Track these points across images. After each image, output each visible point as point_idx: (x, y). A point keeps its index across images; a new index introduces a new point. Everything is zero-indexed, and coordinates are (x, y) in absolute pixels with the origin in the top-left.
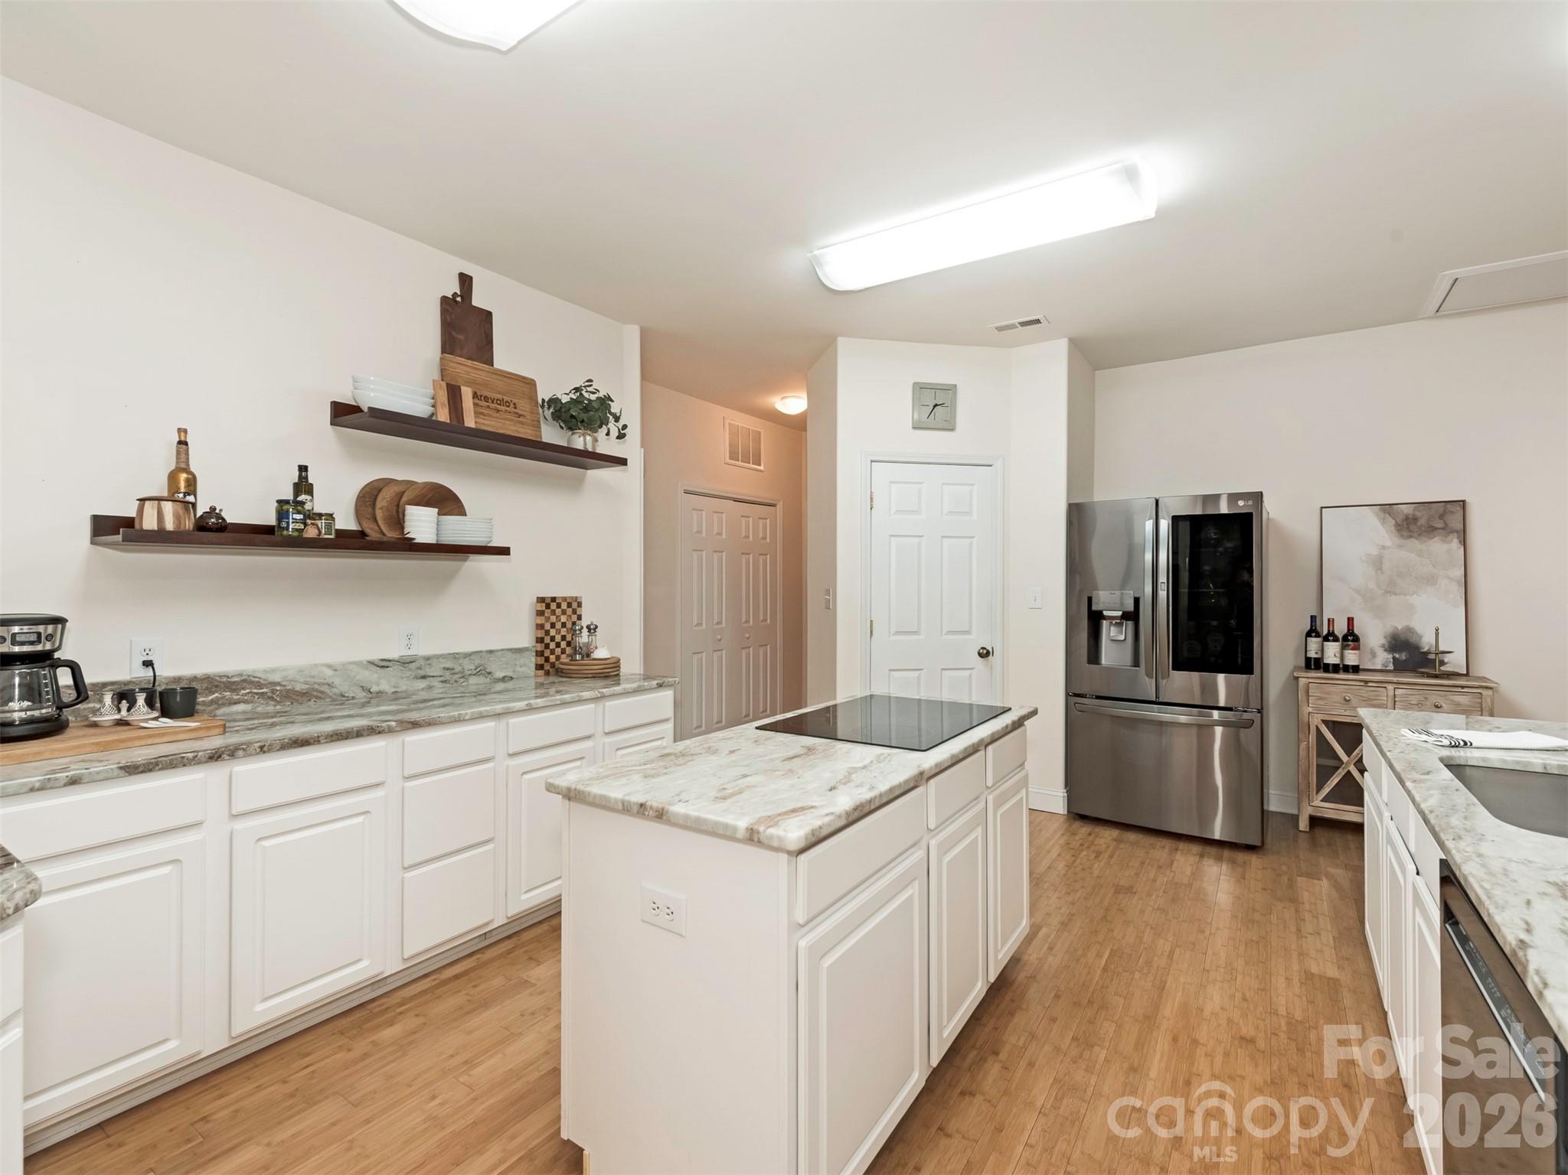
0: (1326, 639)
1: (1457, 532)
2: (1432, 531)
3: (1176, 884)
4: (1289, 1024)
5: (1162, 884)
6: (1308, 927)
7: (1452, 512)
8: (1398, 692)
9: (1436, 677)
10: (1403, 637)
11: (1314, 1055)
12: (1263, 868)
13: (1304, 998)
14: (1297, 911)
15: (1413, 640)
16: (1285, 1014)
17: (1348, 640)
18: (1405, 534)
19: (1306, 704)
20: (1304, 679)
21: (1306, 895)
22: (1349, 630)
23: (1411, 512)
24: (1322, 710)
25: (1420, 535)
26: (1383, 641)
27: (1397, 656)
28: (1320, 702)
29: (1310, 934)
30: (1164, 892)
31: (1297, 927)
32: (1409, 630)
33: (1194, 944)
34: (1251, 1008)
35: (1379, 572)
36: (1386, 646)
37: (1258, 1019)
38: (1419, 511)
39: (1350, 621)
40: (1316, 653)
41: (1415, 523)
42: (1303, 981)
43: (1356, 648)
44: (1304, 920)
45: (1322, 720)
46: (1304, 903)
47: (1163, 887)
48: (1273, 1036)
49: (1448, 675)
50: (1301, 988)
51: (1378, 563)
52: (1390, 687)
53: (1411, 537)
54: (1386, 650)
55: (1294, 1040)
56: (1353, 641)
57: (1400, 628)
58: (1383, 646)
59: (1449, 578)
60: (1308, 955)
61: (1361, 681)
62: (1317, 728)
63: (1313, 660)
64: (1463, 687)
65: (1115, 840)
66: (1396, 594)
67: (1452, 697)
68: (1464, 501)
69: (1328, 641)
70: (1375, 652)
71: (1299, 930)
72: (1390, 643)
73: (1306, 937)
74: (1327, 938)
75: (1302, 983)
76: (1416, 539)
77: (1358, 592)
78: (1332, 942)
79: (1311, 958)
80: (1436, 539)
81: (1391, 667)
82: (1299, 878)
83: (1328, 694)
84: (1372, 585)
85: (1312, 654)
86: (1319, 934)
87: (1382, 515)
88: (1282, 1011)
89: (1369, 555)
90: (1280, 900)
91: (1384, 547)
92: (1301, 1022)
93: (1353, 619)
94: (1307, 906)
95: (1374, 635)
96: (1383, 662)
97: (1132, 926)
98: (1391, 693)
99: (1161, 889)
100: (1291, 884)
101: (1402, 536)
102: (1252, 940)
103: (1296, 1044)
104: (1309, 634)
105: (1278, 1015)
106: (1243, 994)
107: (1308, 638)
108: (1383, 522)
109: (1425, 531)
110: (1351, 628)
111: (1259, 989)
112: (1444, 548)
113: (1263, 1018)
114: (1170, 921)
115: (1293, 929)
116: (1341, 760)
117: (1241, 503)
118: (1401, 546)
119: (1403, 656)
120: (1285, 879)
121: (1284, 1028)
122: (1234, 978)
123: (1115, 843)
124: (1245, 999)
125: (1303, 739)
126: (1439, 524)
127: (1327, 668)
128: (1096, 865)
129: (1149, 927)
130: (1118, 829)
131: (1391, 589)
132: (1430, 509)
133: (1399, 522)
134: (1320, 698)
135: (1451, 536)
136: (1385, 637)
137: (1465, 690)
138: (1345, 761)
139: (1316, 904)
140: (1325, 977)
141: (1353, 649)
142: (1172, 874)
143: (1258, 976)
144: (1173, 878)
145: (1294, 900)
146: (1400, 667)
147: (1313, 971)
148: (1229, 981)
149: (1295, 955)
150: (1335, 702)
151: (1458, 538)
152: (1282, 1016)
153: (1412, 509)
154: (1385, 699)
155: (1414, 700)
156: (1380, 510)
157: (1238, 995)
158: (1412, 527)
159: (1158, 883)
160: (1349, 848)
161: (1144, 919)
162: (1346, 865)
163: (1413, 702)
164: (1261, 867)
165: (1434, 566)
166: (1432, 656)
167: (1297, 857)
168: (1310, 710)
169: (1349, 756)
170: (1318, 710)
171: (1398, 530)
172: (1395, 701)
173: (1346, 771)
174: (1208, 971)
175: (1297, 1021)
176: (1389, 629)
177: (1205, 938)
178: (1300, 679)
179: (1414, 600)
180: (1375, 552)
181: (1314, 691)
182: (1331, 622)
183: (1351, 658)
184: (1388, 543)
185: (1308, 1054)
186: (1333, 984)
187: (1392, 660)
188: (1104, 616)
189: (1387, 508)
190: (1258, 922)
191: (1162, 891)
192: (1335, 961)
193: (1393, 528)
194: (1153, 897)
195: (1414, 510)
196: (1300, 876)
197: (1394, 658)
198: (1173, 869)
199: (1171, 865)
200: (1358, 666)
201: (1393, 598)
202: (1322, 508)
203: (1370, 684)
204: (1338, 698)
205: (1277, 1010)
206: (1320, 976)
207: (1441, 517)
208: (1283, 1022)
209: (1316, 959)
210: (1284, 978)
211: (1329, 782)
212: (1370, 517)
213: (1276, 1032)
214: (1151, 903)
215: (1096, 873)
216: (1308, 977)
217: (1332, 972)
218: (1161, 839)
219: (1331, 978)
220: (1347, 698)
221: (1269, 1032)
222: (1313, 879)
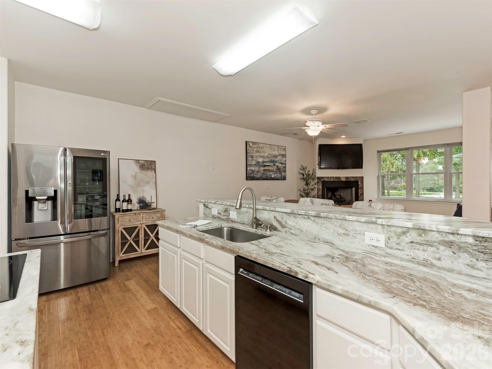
0: (123, 201)
1: (154, 169)
2: (148, 169)
3: (86, 306)
4: (154, 330)
5: (81, 309)
6: (139, 297)
7: (153, 164)
8: (144, 215)
9: (151, 210)
10: (142, 199)
11: (166, 334)
12: (113, 284)
13: (152, 319)
14: (132, 293)
15: (144, 200)
16: (151, 328)
17: (129, 201)
18: (142, 169)
19: (118, 224)
20: (117, 216)
21: (131, 286)
22: (129, 198)
23: (143, 163)
24: (122, 225)
25: (145, 170)
26: (137, 201)
27: (140, 205)
28: (122, 222)
29: (140, 298)
30: (84, 311)
31: (136, 298)
32: (143, 197)
33: (109, 324)
34: (142, 333)
35: (136, 180)
36: (138, 202)
37: (146, 335)
38: (145, 163)
39: (129, 195)
40: (119, 206)
41: (144, 166)
42: (148, 314)
43: (131, 204)
44: (136, 295)
45: (123, 228)
46: (132, 290)
47: (82, 310)
48: (153, 337)
49: (154, 209)
50: (149, 316)
51: (135, 177)
52: (142, 214)
53: (143, 170)
54: (138, 203)
55: (159, 334)
56: (130, 201)
57: (141, 197)
58: (137, 202)
59: (152, 182)
60: (144, 305)
61: (134, 214)
62: (121, 231)
63: (118, 209)
64: (158, 212)
65: (46, 301)
66: (140, 187)
67: (156, 215)
68: (155, 161)
69: (124, 202)
70: (135, 205)
71: (137, 299)
72: (139, 201)
73: (140, 300)
74: (145, 297)
75: (149, 315)
76: (145, 171)
77: (130, 186)
78: (147, 297)
79: (146, 305)
80: (149, 171)
81: (139, 208)
82: (125, 282)
83: (125, 219)
84: (134, 184)
85: (118, 207)
86: (142, 297)
87: (136, 163)
88: (150, 328)
89: (133, 175)
90: (125, 292)
91: (137, 173)
92: (156, 327)
93: (130, 194)
94: (134, 290)
95: (135, 200)
96: (137, 207)
97: (80, 333)
98: (142, 216)
99: (81, 311)
100: (125, 285)
101: (141, 170)
102: (126, 311)
103: (160, 335)
104: (116, 200)
105: (149, 330)
106: (136, 330)
107: (116, 202)
108: (136, 165)
109: (147, 169)
110: (129, 197)
111: (139, 325)
112: (150, 173)
113: (147, 334)
114: (94, 321)
115: (135, 299)
116: (128, 239)
117: (102, 154)
118: (141, 173)
119: (142, 205)
120: (122, 284)
121: (154, 333)
122: (130, 327)
123: (47, 303)
124: (138, 332)
125: (117, 236)
126: (150, 167)
127: (123, 211)
128: (44, 317)
129: (87, 329)
130: (45, 296)
131: (139, 185)
132: (148, 162)
133: (141, 166)
134: (122, 221)
135: (152, 171)
136: (137, 200)
137: (159, 212)
138: (129, 240)
139: (136, 288)
140: (152, 309)
141: (130, 204)
142: (82, 303)
143: (136, 322)
144: (84, 304)
145: (129, 290)
146: (142, 208)
147: (149, 309)
148: (129, 329)
149: (141, 307)
150: (127, 222)
151: (154, 171)
152: (151, 329)
153: (143, 162)
154: (140, 218)
155: (147, 217)
156: (136, 161)
157: (135, 332)
158: (144, 167)
159: (79, 309)
160: (132, 266)
161: (83, 327)
162: (135, 272)
163: (147, 218)
164: (112, 284)
165: (149, 179)
166: (149, 204)
167: (120, 275)
168: (119, 225)
169: (130, 238)
170: (121, 225)
171: (140, 168)
172: (143, 218)
173: (130, 243)
174: (120, 331)
175: (155, 327)
176: (138, 197)
177: (111, 320)
178: (116, 216)
179: (144, 188)
180: (134, 174)
181: (121, 219)
182: (124, 196)
183: (130, 207)
184: (138, 172)
185: (165, 335)
186: (155, 309)
187: (139, 206)
188: (36, 199)
189: (137, 161)
190: (124, 303)
191: (82, 311)
192: (152, 302)
193: (139, 167)
194: (81, 316)
195: (144, 162)
196: (126, 281)
197: (140, 206)
198: (81, 300)
199: (79, 299)
200: (132, 209)
201: (139, 188)
202: (119, 159)
203: (136, 214)
204: (127, 220)
205: (148, 328)
206: (151, 309)
207: (150, 165)
208: (152, 331)
209: (147, 305)
210: (143, 317)
211: (125, 248)
212: (133, 163)
213: (153, 335)
214: (82, 319)
215: (46, 321)
216: (149, 311)
217: (153, 306)
218: (68, 291)
219: (154, 308)
220: (130, 220)
221: (151, 337)
222: (129, 280)
